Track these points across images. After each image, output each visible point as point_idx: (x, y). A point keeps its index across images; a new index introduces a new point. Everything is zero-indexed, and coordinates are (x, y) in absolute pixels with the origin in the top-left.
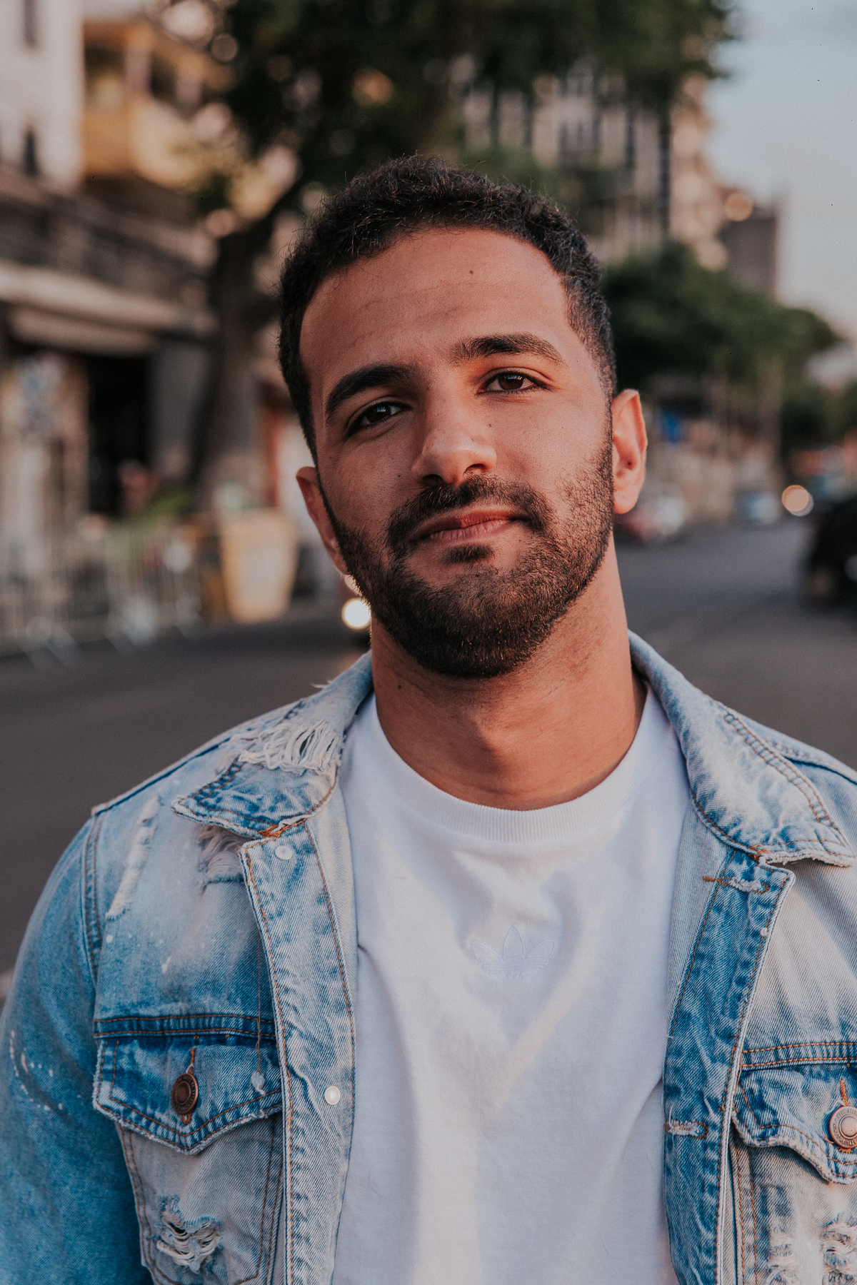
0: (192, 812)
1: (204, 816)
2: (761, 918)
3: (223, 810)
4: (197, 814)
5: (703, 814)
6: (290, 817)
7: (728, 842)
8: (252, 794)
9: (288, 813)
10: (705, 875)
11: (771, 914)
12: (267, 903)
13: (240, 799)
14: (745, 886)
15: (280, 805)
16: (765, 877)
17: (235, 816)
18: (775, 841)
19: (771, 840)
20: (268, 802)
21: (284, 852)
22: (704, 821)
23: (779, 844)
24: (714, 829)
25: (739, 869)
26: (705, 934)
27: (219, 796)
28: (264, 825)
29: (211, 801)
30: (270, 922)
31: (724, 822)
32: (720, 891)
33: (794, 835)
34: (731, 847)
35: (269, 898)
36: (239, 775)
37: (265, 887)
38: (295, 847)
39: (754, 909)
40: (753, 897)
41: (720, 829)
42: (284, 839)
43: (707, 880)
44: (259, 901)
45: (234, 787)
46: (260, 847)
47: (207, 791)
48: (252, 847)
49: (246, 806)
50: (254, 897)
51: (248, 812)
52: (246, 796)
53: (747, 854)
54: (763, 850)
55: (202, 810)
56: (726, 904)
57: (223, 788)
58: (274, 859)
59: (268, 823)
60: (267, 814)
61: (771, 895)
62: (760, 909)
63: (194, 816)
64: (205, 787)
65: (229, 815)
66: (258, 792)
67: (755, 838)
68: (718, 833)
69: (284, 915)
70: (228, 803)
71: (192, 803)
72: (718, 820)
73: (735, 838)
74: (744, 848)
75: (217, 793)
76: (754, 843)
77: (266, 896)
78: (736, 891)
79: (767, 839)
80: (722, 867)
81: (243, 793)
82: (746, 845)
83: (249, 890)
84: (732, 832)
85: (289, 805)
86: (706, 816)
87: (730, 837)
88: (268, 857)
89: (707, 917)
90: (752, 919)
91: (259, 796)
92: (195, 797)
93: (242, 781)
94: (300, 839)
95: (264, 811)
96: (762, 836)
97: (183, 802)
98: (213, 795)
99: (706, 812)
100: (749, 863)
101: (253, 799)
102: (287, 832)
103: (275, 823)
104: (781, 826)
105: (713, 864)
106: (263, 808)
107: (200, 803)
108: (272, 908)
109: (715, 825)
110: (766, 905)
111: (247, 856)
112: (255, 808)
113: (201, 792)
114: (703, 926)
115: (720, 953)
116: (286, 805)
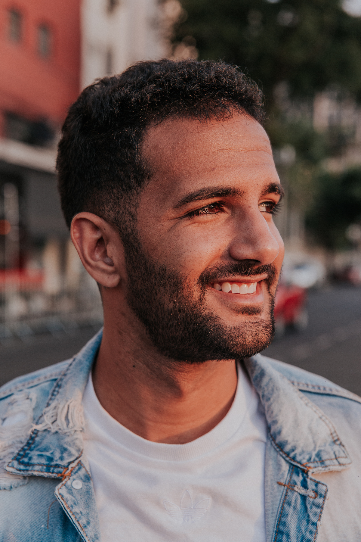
0: (17, 470)
1: (23, 470)
2: (315, 514)
3: (33, 465)
4: (20, 470)
5: (275, 443)
6: (73, 462)
7: (290, 461)
8: (47, 451)
9: (72, 459)
10: (278, 481)
11: (321, 512)
12: (80, 518)
13: (41, 456)
14: (303, 491)
15: (65, 455)
16: (314, 487)
17: (40, 467)
18: (314, 460)
19: (312, 460)
20: (57, 455)
21: (77, 484)
22: (276, 447)
23: (317, 462)
24: (281, 453)
25: (298, 479)
26: (283, 519)
27: (29, 456)
28: (60, 469)
29: (26, 460)
30: (85, 530)
31: (287, 448)
32: (289, 493)
33: (324, 456)
34: (291, 464)
35: (80, 515)
36: (37, 439)
37: (76, 509)
38: (81, 479)
39: (311, 508)
40: (310, 500)
41: (285, 453)
42: (74, 477)
43: (280, 484)
44: (75, 518)
45: (36, 449)
46: (64, 487)
47: (22, 453)
48: (61, 488)
49: (45, 459)
50: (72, 517)
51: (47, 463)
52: (44, 453)
53: (301, 469)
54: (309, 467)
55: (22, 467)
56: (293, 501)
57: (31, 450)
58: (74, 491)
59: (62, 468)
60: (59, 462)
61: (319, 501)
62: (315, 509)
63: (19, 472)
64: (20, 451)
65: (37, 468)
66: (50, 449)
67: (304, 458)
68: (284, 456)
69: (91, 523)
70: (35, 460)
71: (15, 463)
72: (283, 447)
73: (294, 459)
74: (299, 465)
75: (28, 454)
76: (304, 462)
77: (78, 514)
78: (298, 494)
79: (310, 459)
80: (289, 478)
81: (42, 451)
82: (300, 463)
83: (68, 514)
84: (292, 455)
85: (70, 455)
86: (277, 445)
87: (291, 458)
88: (70, 490)
89: (283, 508)
90: (311, 515)
91: (51, 452)
92: (16, 459)
93: (40, 443)
94: (82, 473)
95: (57, 461)
96: (307, 457)
97: (10, 465)
98: (25, 455)
99: (277, 441)
100: (303, 475)
101: (48, 454)
102: (74, 471)
103: (67, 468)
104: (317, 449)
105: (283, 475)
106: (55, 459)
107: (20, 463)
108: (83, 521)
109: (282, 450)
110: (318, 506)
111: (60, 494)
112: (51, 459)
113: (18, 454)
114: (281, 513)
115: (293, 532)
116: (69, 454)
